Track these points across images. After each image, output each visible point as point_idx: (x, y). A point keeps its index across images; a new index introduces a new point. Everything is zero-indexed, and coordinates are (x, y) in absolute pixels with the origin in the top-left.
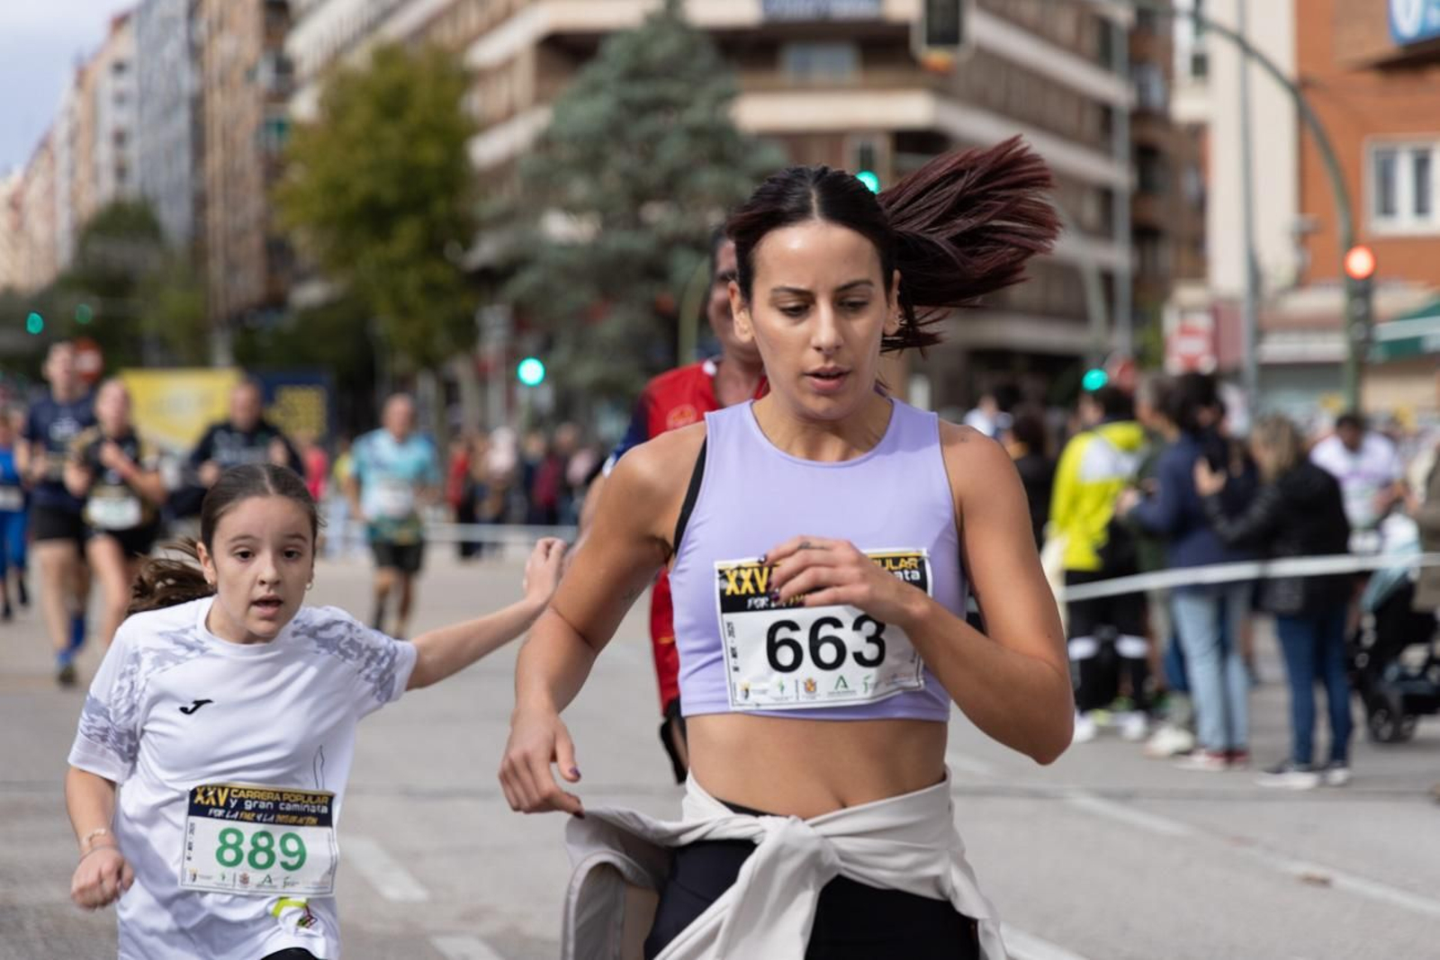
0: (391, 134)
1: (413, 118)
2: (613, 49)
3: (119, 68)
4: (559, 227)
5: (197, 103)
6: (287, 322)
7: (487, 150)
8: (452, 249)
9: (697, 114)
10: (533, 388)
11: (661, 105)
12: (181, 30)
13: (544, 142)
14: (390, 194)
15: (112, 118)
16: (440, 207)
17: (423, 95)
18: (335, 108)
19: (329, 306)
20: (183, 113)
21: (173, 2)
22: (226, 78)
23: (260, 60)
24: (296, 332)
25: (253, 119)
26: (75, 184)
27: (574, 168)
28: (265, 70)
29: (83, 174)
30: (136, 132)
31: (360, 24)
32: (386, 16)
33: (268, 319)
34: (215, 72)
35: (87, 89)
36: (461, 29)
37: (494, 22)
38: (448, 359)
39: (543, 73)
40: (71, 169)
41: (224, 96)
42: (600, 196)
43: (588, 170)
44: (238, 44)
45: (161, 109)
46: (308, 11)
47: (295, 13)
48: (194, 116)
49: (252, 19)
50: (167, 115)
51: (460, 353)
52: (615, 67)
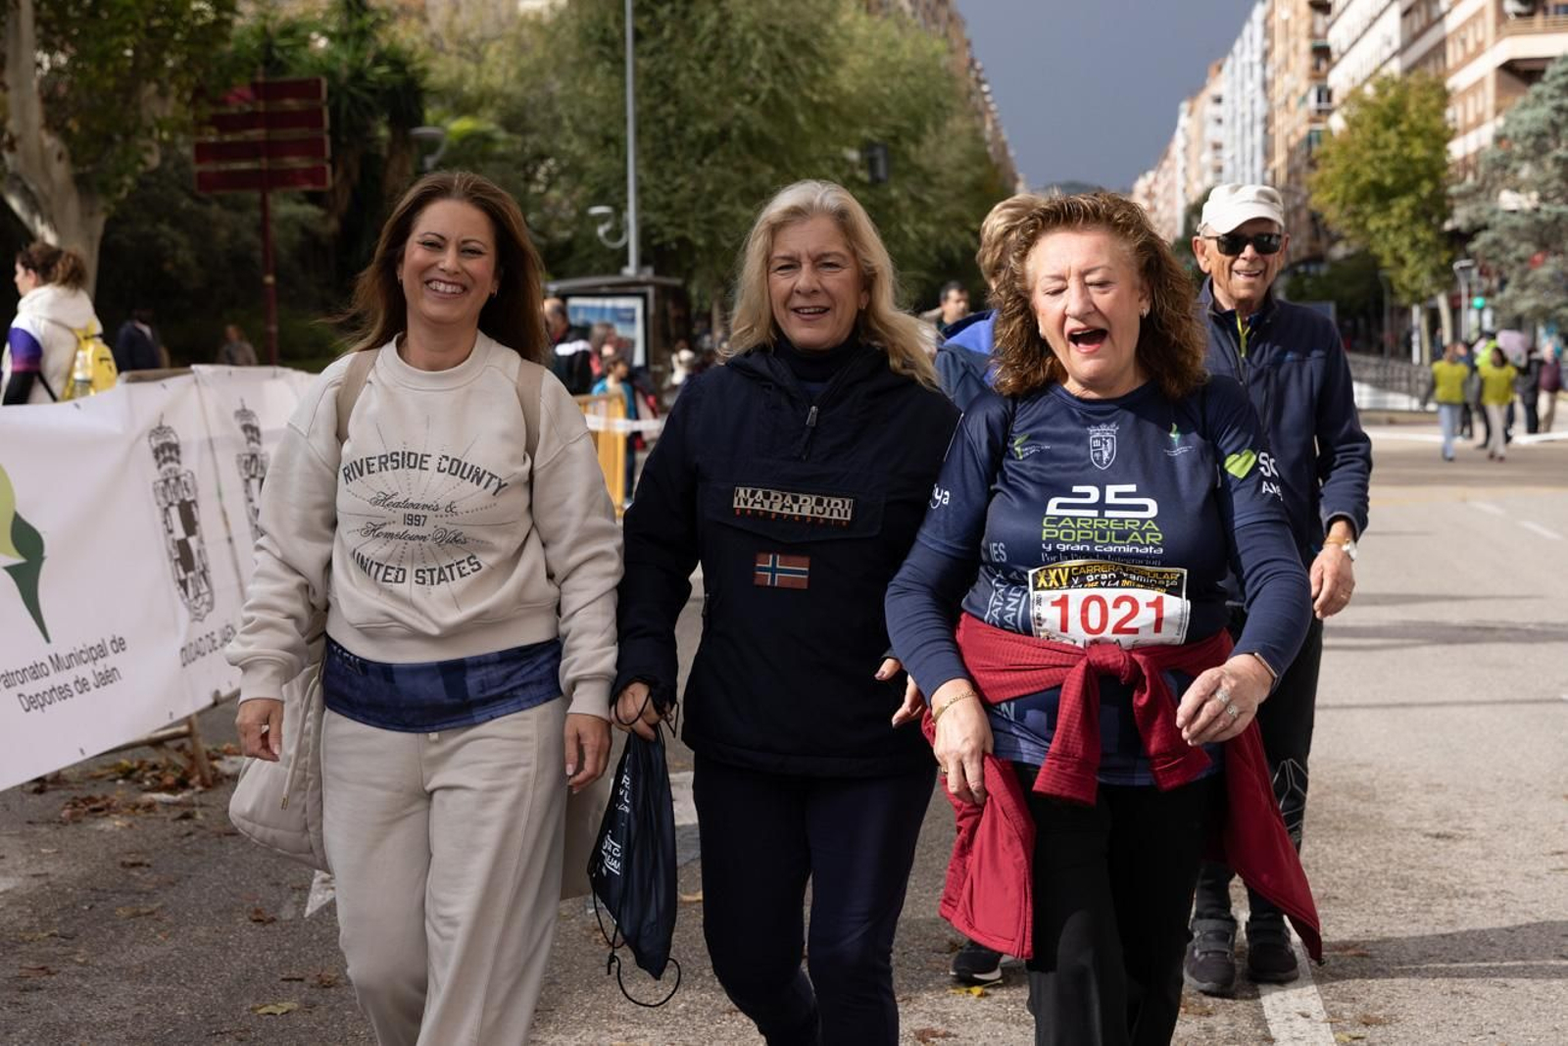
0: (1391, 136)
1: (1404, 127)
2: (1551, 69)
3: (1218, 100)
4: (1508, 200)
5: (1268, 121)
6: (1324, 270)
7: (1458, 149)
8: (1435, 220)
10: (1481, 310)
12: (1258, 69)
13: (1499, 139)
14: (1389, 181)
15: (1213, 133)
16: (1426, 188)
17: (1412, 107)
18: (1353, 124)
19: (1348, 258)
20: (1259, 129)
21: (1252, 52)
22: (1287, 103)
23: (1309, 90)
24: (1329, 277)
25: (1303, 130)
26: (1187, 180)
27: (1523, 158)
28: (1313, 97)
29: (1193, 173)
30: (1226, 143)
31: (1376, 63)
32: (1394, 55)
33: (1312, 269)
34: (1279, 99)
35: (1196, 115)
36: (1450, 62)
37: (1470, 58)
38: (1432, 297)
39: (1501, 89)
40: (1184, 170)
41: (1285, 114)
42: (1540, 178)
43: (1532, 159)
44: (1295, 78)
45: (1243, 128)
46: (1342, 55)
47: (1335, 57)
48: (1266, 132)
49: (1303, 61)
50: (1248, 131)
51: (1440, 291)
52: (1555, 83)
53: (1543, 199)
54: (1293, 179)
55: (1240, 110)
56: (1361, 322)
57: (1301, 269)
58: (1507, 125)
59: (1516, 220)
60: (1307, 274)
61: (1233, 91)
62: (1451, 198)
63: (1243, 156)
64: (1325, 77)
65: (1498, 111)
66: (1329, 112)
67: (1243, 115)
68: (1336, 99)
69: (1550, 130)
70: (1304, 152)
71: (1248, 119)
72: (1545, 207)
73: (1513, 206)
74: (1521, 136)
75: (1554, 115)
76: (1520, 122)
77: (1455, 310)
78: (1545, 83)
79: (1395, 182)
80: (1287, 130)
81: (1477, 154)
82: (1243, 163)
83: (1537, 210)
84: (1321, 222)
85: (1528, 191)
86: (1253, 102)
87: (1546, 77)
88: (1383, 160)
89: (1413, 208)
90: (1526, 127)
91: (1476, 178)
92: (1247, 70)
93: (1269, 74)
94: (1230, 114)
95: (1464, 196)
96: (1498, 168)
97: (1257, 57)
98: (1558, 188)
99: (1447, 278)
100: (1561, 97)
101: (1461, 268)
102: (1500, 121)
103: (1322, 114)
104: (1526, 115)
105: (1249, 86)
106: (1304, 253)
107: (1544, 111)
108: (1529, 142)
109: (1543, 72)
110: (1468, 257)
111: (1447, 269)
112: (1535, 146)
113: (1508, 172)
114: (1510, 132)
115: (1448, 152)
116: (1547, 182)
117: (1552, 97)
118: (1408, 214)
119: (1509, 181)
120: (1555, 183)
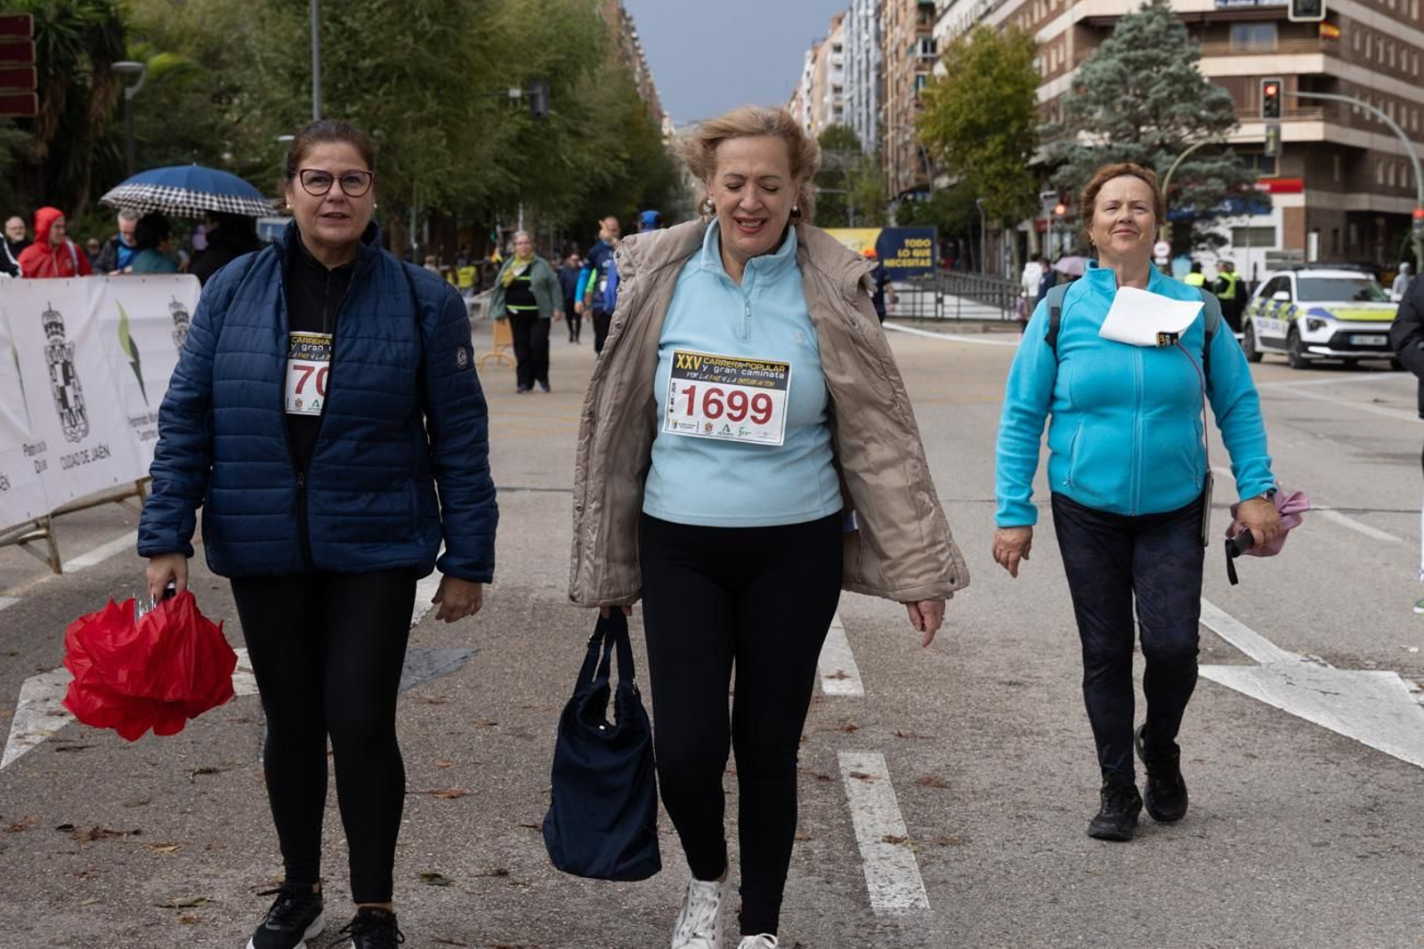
0: (988, 80)
1: (995, 72)
2: (1119, 27)
3: (838, 49)
4: (1086, 138)
5: (881, 67)
6: (929, 198)
7: (1044, 93)
8: (1024, 155)
9: (1172, 69)
10: (1062, 233)
11: (1152, 61)
12: (872, 23)
13: (1077, 86)
14: (983, 120)
15: (833, 77)
16: (1014, 127)
17: (1003, 56)
18: (953, 71)
19: (951, 187)
20: (873, 75)
21: (867, 7)
22: (897, 52)
23: (917, 42)
24: (933, 204)
25: (911, 77)
26: (812, 119)
27: (1097, 102)
28: (919, 47)
29: (816, 112)
30: (846, 86)
31: (974, 19)
32: (989, 12)
33: (919, 197)
34: (891, 49)
35: (818, 60)
36: (1036, 20)
37: (1053, 16)
38: (1020, 221)
39: (1080, 44)
40: (809, 109)
41: (895, 64)
42: (1112, 120)
43: (1105, 103)
44: (904, 31)
45: (860, 72)
46: (945, 11)
47: (939, 12)
48: (878, 77)
49: (911, 17)
50: (864, 76)
51: (1028, 217)
52: (1121, 39)
53: (1113, 138)
54: (902, 118)
55: (857, 58)
56: (961, 243)
57: (910, 197)
58: (1083, 74)
59: (1090, 155)
60: (914, 200)
61: (851, 41)
62: (1037, 135)
63: (860, 96)
64: (931, 31)
65: (1076, 63)
66: (934, 61)
67: (860, 62)
68: (940, 50)
69: (1118, 78)
70: (913, 95)
71: (864, 65)
72: (1115, 145)
73: (1089, 143)
74: (1095, 83)
75: (1121, 65)
76: (1094, 72)
77: (1041, 234)
78: (1116, 39)
79: (990, 121)
80: (897, 75)
81: (1057, 98)
82: (860, 104)
83: (1110, 147)
84: (926, 156)
85: (1102, 130)
86: (868, 51)
87: (1115, 34)
88: (980, 102)
89: (1003, 143)
90: (1098, 75)
91: (1057, 119)
92: (863, 25)
93: (882, 27)
94: (849, 60)
95: (1047, 134)
96: (1077, 110)
97: (871, 12)
98: (1127, 129)
99: (1033, 206)
100: (1129, 49)
101: (1046, 197)
102: (1078, 71)
103: (929, 62)
104: (1099, 66)
105: (865, 37)
106: (912, 183)
107: (1114, 62)
108: (1101, 89)
109: (1112, 28)
110: (1052, 188)
111: (1035, 198)
112: (1104, 92)
113: (1084, 115)
114: (1087, 81)
115: (1035, 96)
116: (1114, 124)
117: (1120, 51)
118: (1000, 148)
119: (1086, 124)
120: (1123, 125)
